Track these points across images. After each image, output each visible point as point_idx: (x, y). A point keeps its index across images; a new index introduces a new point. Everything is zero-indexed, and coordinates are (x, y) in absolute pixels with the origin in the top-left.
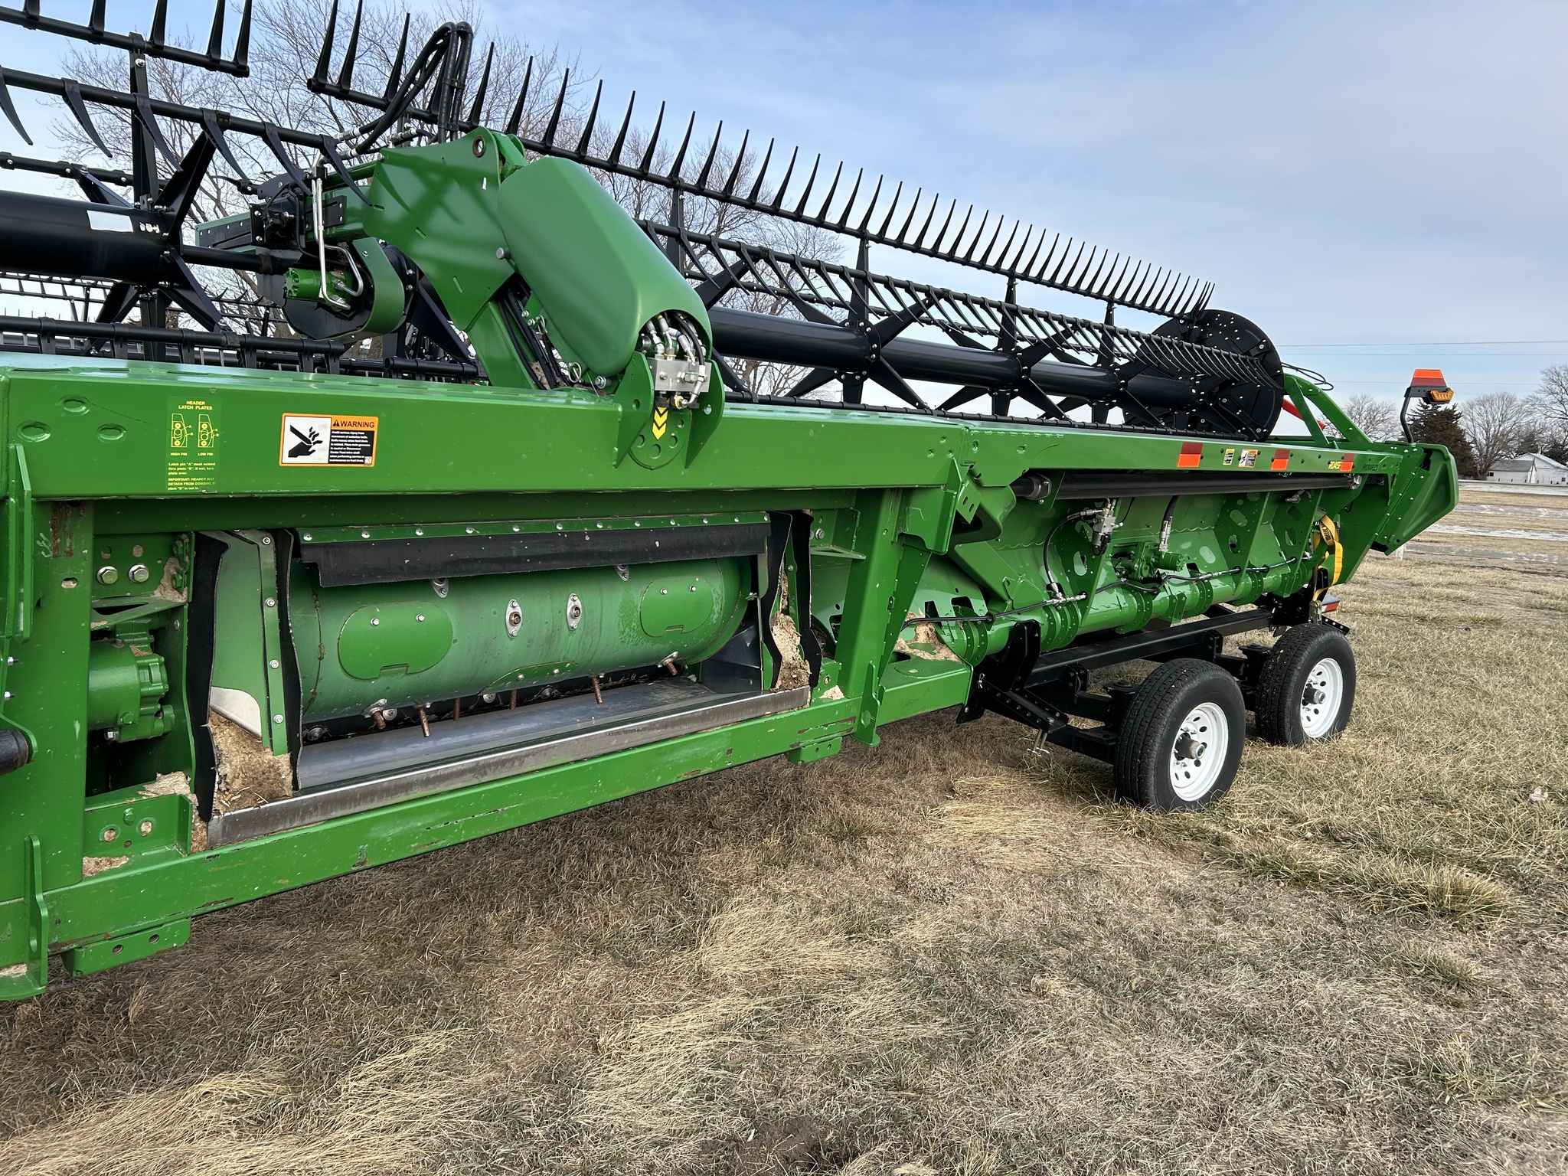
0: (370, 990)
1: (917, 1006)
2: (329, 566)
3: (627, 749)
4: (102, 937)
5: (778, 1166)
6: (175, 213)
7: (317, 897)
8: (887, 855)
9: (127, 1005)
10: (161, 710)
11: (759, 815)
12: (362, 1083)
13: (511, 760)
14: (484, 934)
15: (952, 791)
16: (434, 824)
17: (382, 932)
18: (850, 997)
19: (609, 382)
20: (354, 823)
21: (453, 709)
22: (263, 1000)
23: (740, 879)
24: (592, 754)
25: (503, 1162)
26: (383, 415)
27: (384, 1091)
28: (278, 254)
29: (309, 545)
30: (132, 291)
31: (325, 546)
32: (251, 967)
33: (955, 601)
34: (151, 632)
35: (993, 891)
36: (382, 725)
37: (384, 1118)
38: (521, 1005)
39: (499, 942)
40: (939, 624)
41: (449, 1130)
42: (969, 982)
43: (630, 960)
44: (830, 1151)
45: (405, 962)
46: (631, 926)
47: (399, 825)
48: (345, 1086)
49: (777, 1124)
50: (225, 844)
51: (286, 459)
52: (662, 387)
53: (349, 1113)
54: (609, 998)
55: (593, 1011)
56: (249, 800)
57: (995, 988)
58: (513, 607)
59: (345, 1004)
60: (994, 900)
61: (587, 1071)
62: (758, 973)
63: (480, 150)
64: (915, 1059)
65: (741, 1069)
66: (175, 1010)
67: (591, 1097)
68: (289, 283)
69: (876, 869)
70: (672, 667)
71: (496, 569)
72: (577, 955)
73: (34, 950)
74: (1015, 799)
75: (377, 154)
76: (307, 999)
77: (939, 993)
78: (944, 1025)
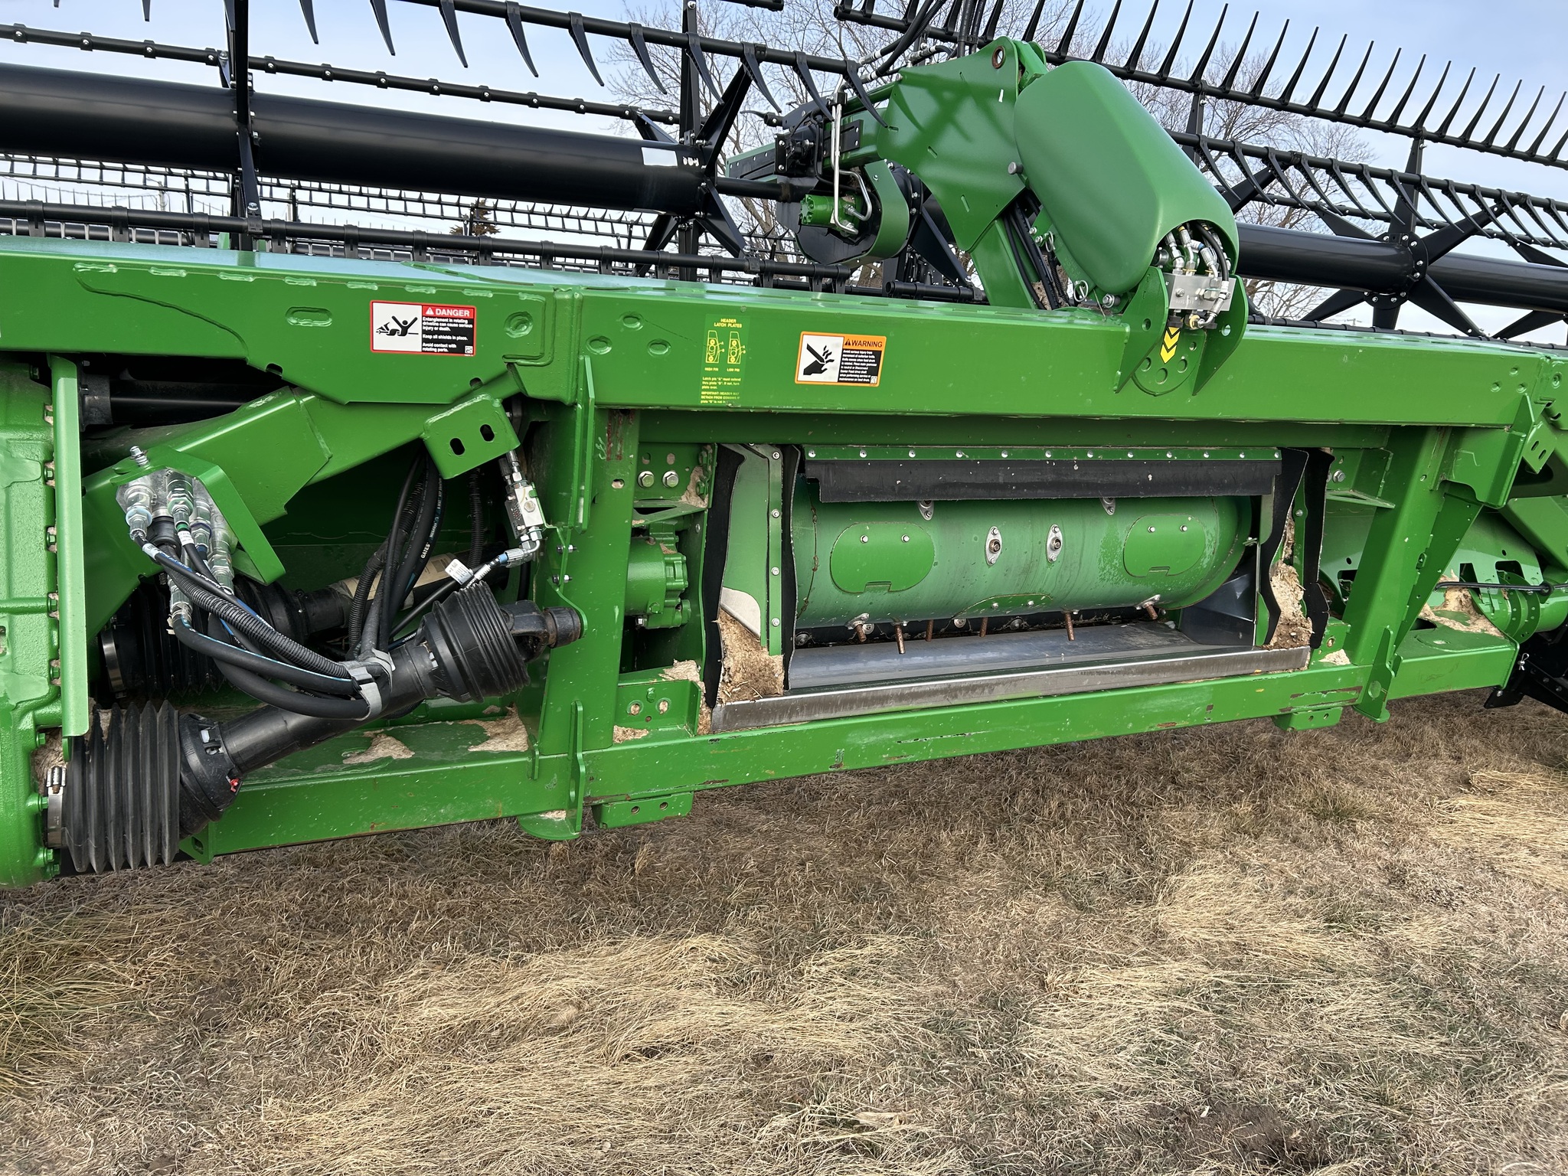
0: (833, 884)
1: (1408, 1016)
2: (829, 483)
3: (1099, 691)
4: (624, 798)
5: (1234, 1151)
6: (713, 147)
7: (790, 789)
8: (1380, 844)
9: (634, 858)
10: (681, 604)
11: (1228, 778)
12: (823, 969)
13: (982, 687)
14: (938, 851)
15: (1467, 783)
16: (905, 738)
17: (844, 831)
18: (1327, 990)
19: (1118, 300)
20: (834, 727)
21: (926, 629)
22: (741, 874)
23: (1204, 842)
24: (1062, 691)
25: (948, 1074)
26: (892, 334)
27: (842, 981)
28: (797, 182)
29: (813, 462)
30: (673, 222)
31: (826, 463)
32: (733, 843)
33: (1500, 566)
34: (677, 533)
35: (1515, 905)
36: (863, 637)
37: (840, 1006)
38: (971, 927)
39: (952, 861)
40: (1477, 591)
41: (899, 1032)
42: (1478, 1003)
43: (1082, 903)
44: (1295, 1150)
45: (864, 864)
46: (1085, 871)
47: (873, 735)
48: (807, 968)
49: (1234, 1107)
50: (724, 731)
51: (801, 377)
52: (1177, 305)
53: (810, 994)
54: (1059, 937)
55: (1041, 947)
56: (747, 694)
57: (1512, 1016)
58: (995, 534)
59: (810, 892)
60: (1517, 916)
61: (1033, 1006)
62: (1220, 943)
63: (999, 61)
64: (1405, 1075)
65: (1196, 1039)
66: (671, 870)
67: (1037, 1033)
68: (805, 210)
69: (1365, 857)
70: (1152, 610)
71: (980, 494)
72: (1027, 888)
73: (573, 800)
74: (1552, 804)
75: (895, 75)
76: (778, 882)
77: (1436, 1007)
78: (1441, 1044)
